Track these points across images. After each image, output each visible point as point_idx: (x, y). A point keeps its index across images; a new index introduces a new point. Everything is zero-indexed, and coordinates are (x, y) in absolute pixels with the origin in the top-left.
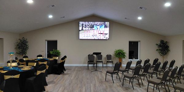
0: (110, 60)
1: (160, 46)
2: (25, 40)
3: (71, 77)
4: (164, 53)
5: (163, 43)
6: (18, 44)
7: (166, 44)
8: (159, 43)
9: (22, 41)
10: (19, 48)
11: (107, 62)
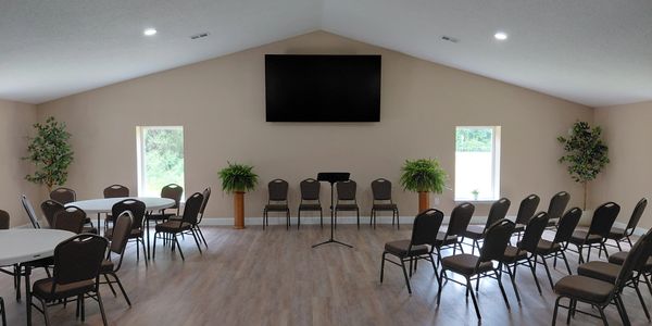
0: (387, 202)
1: (572, 145)
2: (57, 127)
3: (236, 269)
4: (590, 172)
5: (586, 134)
6: (31, 142)
7: (595, 138)
8: (570, 133)
9: (47, 132)
10: (36, 158)
11: (376, 208)
